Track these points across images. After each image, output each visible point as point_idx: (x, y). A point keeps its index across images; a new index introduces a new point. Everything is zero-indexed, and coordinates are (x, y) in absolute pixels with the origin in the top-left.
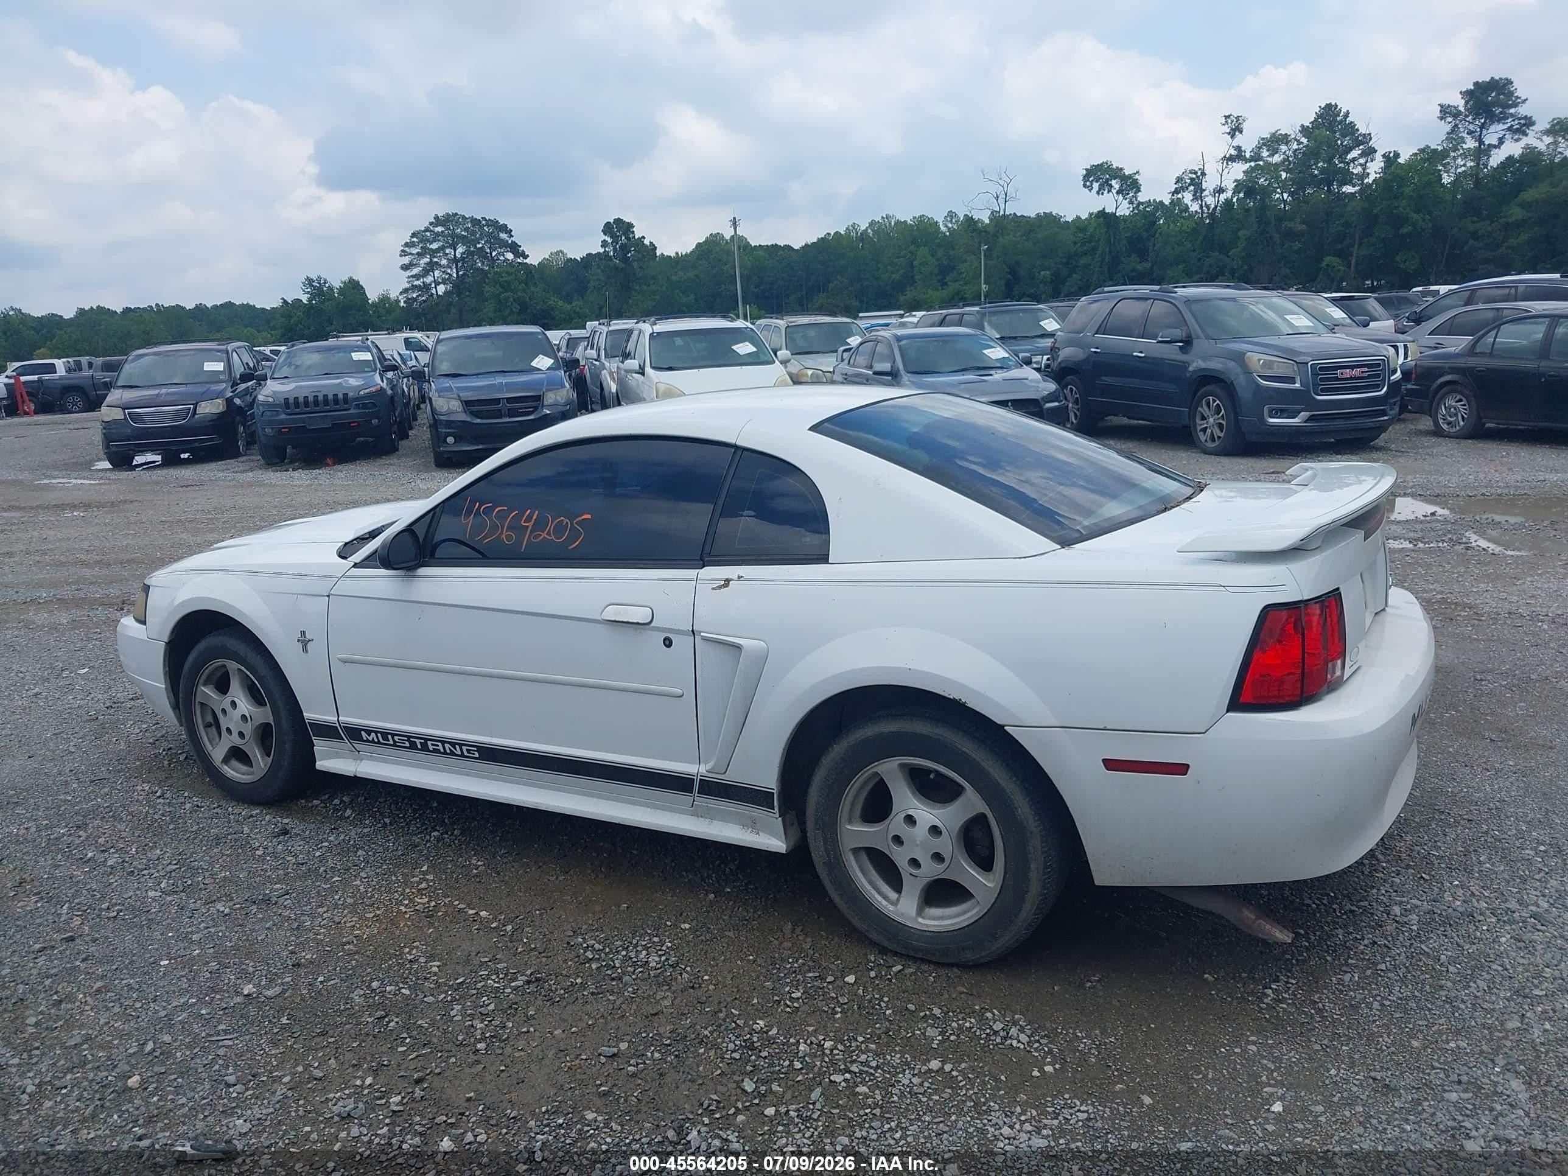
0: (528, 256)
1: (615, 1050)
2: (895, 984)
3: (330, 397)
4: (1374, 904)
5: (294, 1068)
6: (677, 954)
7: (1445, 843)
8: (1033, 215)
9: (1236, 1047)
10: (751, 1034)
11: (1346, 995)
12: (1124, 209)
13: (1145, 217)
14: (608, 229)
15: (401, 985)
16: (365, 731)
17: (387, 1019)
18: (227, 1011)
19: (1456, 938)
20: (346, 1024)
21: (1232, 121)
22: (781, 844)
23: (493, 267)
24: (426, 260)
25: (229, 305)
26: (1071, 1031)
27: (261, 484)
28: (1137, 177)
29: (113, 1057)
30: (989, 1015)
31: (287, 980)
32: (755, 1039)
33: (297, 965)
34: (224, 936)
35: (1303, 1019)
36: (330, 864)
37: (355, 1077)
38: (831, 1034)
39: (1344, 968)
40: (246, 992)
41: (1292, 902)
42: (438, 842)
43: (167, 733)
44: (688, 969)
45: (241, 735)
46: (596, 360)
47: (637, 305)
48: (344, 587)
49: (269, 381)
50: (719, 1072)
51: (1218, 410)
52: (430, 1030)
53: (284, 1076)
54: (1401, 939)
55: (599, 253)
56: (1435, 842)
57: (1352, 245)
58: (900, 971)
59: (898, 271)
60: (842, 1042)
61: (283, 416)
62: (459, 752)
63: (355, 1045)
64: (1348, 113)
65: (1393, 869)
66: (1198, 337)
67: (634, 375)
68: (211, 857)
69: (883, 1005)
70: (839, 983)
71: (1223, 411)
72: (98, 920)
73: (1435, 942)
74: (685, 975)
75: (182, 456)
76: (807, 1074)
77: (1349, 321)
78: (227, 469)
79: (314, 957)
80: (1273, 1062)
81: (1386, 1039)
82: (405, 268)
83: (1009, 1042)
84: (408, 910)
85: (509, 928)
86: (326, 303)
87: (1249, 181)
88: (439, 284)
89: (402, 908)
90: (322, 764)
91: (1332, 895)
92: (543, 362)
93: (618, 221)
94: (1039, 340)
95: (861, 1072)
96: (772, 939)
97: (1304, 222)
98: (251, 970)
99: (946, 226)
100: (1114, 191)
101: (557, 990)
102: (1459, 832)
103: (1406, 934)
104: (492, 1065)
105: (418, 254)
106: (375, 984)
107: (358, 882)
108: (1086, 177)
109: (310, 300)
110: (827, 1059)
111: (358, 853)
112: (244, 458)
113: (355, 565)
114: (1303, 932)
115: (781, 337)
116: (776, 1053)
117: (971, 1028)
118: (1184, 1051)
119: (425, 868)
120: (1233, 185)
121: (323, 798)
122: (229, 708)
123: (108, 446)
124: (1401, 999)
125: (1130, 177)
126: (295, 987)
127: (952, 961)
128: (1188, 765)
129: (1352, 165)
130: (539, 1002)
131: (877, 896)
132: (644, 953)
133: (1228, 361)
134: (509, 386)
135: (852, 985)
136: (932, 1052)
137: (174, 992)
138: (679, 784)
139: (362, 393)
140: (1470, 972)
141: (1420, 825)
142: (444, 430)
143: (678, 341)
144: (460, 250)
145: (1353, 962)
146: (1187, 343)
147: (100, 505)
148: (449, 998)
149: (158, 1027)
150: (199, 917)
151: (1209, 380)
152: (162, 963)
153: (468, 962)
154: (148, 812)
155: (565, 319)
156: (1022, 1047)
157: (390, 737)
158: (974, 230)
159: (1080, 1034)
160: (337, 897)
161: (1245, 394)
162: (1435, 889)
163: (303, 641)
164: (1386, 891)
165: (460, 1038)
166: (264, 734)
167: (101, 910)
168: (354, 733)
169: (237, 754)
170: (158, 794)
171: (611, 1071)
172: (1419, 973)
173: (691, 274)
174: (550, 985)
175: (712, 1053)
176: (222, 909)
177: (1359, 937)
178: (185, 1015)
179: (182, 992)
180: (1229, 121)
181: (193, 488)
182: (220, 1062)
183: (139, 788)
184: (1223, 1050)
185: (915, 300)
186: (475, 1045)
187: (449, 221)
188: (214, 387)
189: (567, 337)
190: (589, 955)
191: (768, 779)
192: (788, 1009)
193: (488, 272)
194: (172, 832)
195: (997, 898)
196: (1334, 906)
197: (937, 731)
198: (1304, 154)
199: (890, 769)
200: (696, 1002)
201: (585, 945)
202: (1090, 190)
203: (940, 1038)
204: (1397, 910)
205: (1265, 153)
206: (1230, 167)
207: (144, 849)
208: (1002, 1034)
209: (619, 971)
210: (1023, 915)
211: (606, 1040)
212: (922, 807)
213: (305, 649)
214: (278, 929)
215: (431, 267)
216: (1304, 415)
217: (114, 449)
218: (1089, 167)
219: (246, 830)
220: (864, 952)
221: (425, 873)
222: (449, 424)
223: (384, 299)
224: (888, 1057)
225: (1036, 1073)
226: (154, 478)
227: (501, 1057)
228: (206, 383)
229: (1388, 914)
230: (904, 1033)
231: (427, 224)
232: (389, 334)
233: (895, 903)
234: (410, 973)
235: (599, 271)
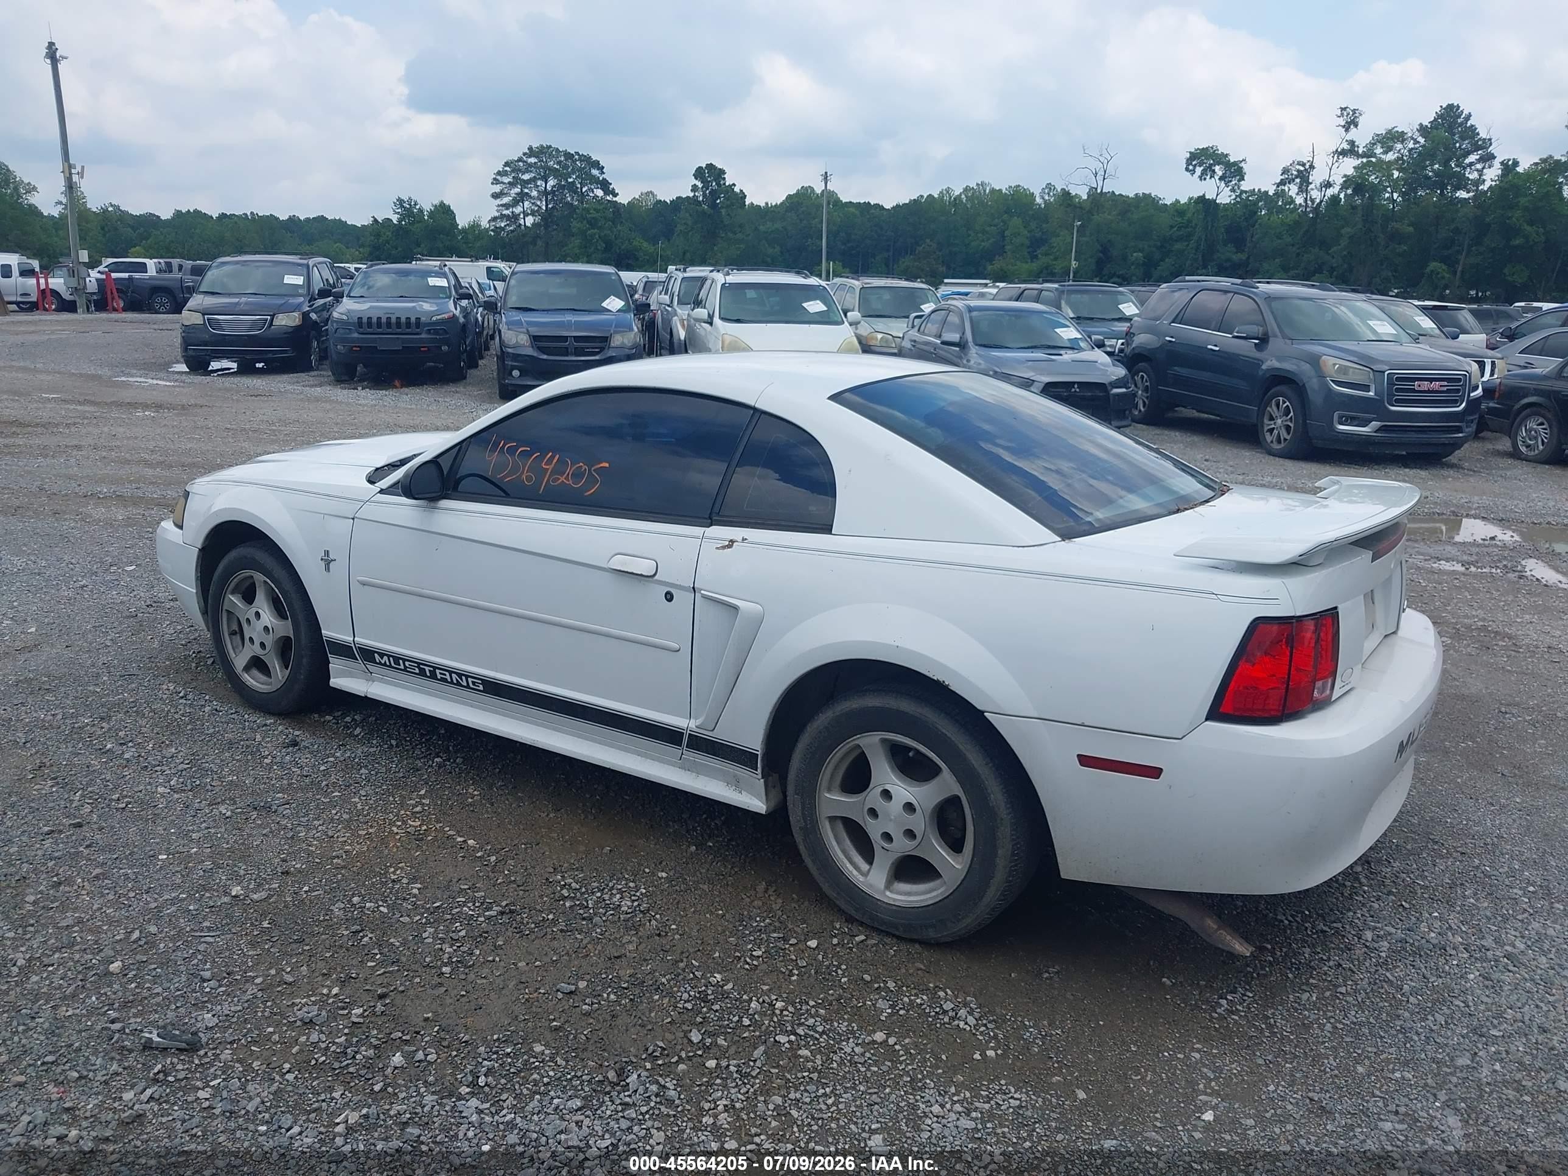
0: (618, 194)
1: (573, 988)
2: (855, 953)
3: (403, 320)
4: (1348, 927)
5: (268, 970)
6: (650, 901)
7: (1432, 873)
8: (1131, 195)
9: (1180, 1053)
10: (707, 986)
11: (1300, 1014)
12: (1225, 197)
13: (1246, 206)
14: (699, 173)
15: (380, 903)
16: (379, 653)
17: (361, 934)
18: (213, 909)
19: (1423, 970)
20: (322, 934)
21: (1348, 114)
22: (762, 805)
23: (582, 203)
24: (517, 190)
25: (322, 219)
26: (1020, 1019)
27: (327, 400)
28: (1242, 165)
29: (100, 942)
30: (941, 994)
31: (273, 886)
32: (710, 992)
33: (286, 873)
34: (222, 837)
35: (1252, 1032)
36: (333, 779)
37: (323, 986)
38: (785, 995)
39: (1304, 987)
40: (233, 894)
41: (1266, 916)
42: (440, 767)
43: (200, 636)
44: (658, 916)
45: (263, 645)
46: (669, 306)
47: (721, 252)
48: (367, 512)
49: (345, 299)
50: (669, 1020)
51: (1287, 412)
52: (401, 949)
53: (257, 976)
54: (1367, 964)
55: (688, 197)
56: (1423, 871)
57: (1459, 252)
58: (862, 941)
59: (988, 239)
60: (793, 1004)
61: (356, 335)
62: (465, 684)
63: (328, 955)
64: (1470, 115)
65: (1374, 894)
66: (1275, 336)
67: (703, 324)
68: (222, 761)
69: (840, 972)
70: (801, 946)
71: (1292, 414)
72: (107, 809)
73: (1401, 971)
74: (654, 922)
75: (257, 365)
76: (754, 1031)
77: (1437, 331)
78: (298, 382)
79: (304, 867)
80: (1213, 1072)
81: (1332, 1062)
82: (495, 196)
83: (956, 1022)
84: (399, 831)
85: (493, 858)
86: (415, 226)
87: (1359, 177)
88: (528, 215)
89: (395, 829)
90: (336, 682)
91: (1307, 913)
92: (614, 304)
93: (710, 166)
94: (1116, 323)
95: (806, 1035)
96: (744, 896)
97: (1411, 224)
98: (242, 872)
99: (1043, 198)
100: (1217, 178)
101: (528, 923)
102: (1450, 863)
103: (1374, 960)
104: (454, 989)
105: (509, 183)
106: (356, 900)
107: (357, 800)
108: (1189, 161)
109: (400, 221)
110: (775, 1019)
111: (361, 772)
112: (315, 373)
113: (382, 491)
114: (1269, 947)
115: (855, 298)
116: (727, 1008)
117: (921, 1004)
118: (1127, 1051)
119: (423, 792)
120: (1342, 180)
121: (336, 714)
122: (253, 618)
123: (186, 350)
124: (1354, 1023)
125: (1235, 164)
126: (280, 893)
127: (915, 937)
128: (1161, 769)
129: (1468, 170)
130: (509, 933)
131: (848, 865)
132: (618, 896)
133: (1303, 363)
134: (579, 325)
135: (814, 949)
136: (880, 1024)
137: (167, 886)
138: (670, 736)
139: (434, 318)
140: (1430, 1005)
141: (1410, 853)
142: (510, 363)
143: (751, 294)
144: (552, 182)
145: (1314, 981)
146: (1263, 341)
147: (171, 407)
148: (424, 920)
149: (146, 918)
150: (202, 817)
151: (1282, 380)
152: (160, 857)
153: (447, 887)
154: (169, 711)
155: (648, 260)
156: (968, 1028)
157: (401, 661)
158: (1069, 205)
159: (1027, 1023)
160: (334, 812)
161: (1316, 398)
162: (1413, 918)
163: (326, 560)
164: (1362, 915)
165: (428, 960)
166: (284, 647)
167: (111, 800)
168: (368, 655)
169: (257, 664)
170: (181, 695)
171: (566, 1007)
172: (1378, 1000)
173: (778, 225)
174: (522, 918)
175: (666, 1001)
176: (224, 811)
177: (1325, 958)
178: (173, 908)
179: (176, 887)
180: (1345, 114)
181: (262, 398)
182: (200, 957)
183: (165, 687)
184: (1166, 1054)
185: (1002, 270)
186: (440, 968)
187: (543, 153)
188: (292, 301)
189: (645, 280)
190: (565, 893)
191: (753, 739)
192: (747, 966)
193: (577, 207)
194: (189, 732)
195: (963, 880)
196: (1306, 925)
197: (919, 710)
198: (1420, 154)
199: (871, 743)
200: (659, 949)
201: (563, 883)
202: (1192, 174)
203: (889, 1011)
204: (1369, 935)
205: (1379, 150)
206: (1341, 161)
207: (160, 746)
208: (950, 1014)
209: (591, 911)
210: (986, 900)
211: (567, 977)
212: (899, 783)
213: (328, 569)
214: (274, 836)
215: (521, 197)
216: (1375, 424)
217: (191, 353)
218: (1193, 150)
219: (258, 737)
220: (831, 919)
221: (422, 797)
222: (516, 357)
223: (475, 226)
224: (836, 1024)
225: (977, 1056)
226: (227, 385)
227: (464, 983)
228: (285, 295)
229: (1359, 938)
230: (856, 1002)
231: (520, 154)
232: (472, 261)
233: (865, 875)
234: (391, 892)
235: (687, 215)
